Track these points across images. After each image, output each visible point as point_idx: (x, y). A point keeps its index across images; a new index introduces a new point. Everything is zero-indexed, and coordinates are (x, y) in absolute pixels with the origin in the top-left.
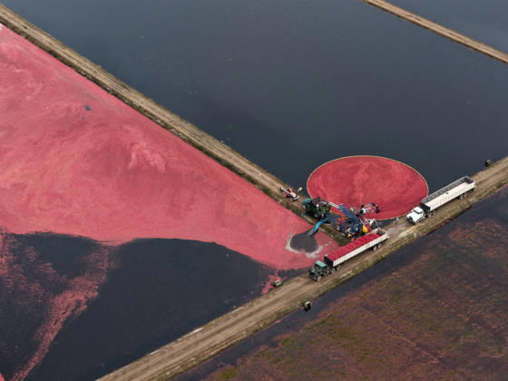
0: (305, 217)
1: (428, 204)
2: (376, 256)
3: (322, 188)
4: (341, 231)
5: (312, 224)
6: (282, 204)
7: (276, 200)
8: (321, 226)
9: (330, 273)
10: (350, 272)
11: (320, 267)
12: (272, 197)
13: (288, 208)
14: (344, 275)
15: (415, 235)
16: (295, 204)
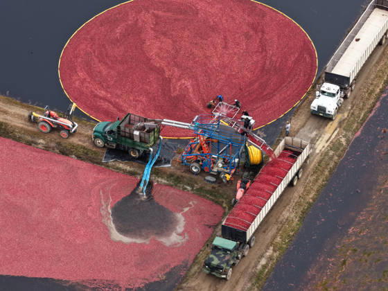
0: (111, 162)
1: (338, 71)
2: (299, 204)
3: (102, 93)
4: (203, 172)
5: (132, 174)
6: (47, 148)
7: (29, 143)
8: (155, 172)
9: (243, 256)
10: (270, 252)
11: (225, 250)
12: (18, 140)
13: (64, 152)
14: (263, 262)
15: (343, 140)
16: (75, 140)
